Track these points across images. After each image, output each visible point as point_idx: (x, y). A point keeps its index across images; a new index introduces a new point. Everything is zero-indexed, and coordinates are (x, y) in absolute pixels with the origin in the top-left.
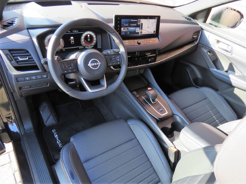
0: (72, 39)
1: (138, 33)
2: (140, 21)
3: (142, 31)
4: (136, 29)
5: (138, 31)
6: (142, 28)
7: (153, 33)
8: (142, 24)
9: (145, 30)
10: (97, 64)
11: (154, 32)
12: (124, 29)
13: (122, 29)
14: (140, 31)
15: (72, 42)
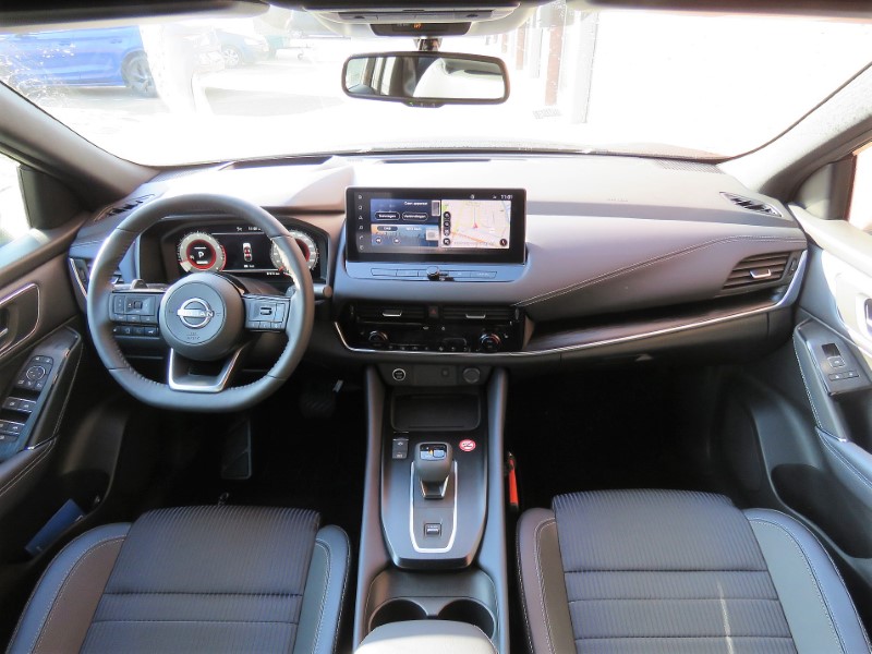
0: (247, 248)
1: (435, 243)
2: (439, 205)
3: (450, 237)
4: (424, 230)
5: (433, 235)
6: (448, 227)
7: (498, 246)
8: (448, 216)
9: (461, 235)
10: (203, 314)
11: (503, 242)
12: (381, 229)
13: (374, 227)
14: (443, 237)
15: (248, 255)
